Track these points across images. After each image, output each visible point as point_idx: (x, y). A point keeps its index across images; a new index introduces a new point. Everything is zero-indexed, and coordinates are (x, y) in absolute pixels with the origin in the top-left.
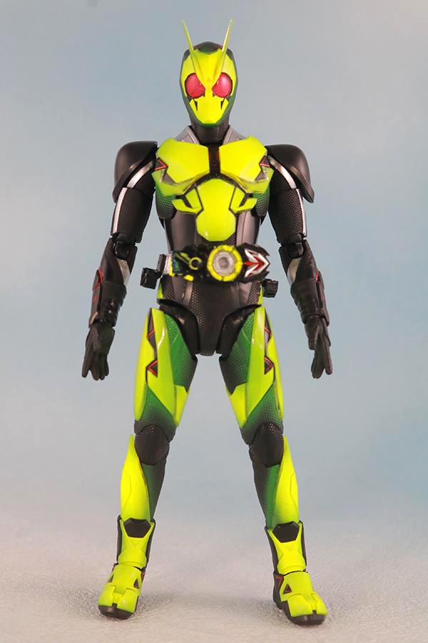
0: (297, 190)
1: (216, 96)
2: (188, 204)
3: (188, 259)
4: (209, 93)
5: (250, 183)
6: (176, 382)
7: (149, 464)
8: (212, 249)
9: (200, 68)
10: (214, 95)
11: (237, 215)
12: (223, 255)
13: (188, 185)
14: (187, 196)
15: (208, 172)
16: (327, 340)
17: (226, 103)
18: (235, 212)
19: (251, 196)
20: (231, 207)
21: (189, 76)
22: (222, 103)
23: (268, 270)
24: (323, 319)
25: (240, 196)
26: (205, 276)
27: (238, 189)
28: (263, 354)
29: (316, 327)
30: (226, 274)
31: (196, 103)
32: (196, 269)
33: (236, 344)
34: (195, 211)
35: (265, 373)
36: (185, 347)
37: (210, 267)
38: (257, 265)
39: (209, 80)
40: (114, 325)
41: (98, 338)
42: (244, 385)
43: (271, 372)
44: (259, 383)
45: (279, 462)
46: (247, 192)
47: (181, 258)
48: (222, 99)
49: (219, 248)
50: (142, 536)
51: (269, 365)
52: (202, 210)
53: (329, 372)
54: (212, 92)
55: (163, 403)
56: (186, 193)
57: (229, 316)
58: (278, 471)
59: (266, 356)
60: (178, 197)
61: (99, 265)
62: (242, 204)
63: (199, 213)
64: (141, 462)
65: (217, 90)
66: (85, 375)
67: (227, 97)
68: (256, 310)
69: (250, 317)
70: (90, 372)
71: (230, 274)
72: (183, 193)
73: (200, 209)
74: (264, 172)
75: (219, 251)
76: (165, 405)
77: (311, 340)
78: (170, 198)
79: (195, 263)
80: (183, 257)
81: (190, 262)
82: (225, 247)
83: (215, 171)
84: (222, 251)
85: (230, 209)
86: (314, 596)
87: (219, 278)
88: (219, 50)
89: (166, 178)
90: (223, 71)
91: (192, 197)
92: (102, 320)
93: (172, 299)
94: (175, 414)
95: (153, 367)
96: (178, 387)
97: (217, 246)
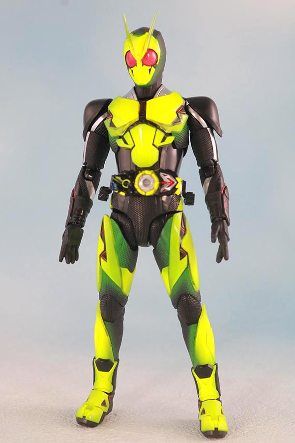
0: (208, 129)
1: (144, 66)
2: (126, 143)
3: (121, 180)
4: (139, 63)
5: (168, 126)
6: (122, 265)
7: (109, 321)
8: (138, 173)
9: (133, 46)
10: (143, 65)
11: (160, 149)
12: (145, 177)
13: (125, 129)
14: (124, 136)
15: (138, 119)
16: (225, 236)
17: (153, 70)
18: (158, 146)
19: (170, 134)
20: (155, 143)
21: (127, 53)
22: (150, 70)
23: (176, 187)
24: (224, 221)
25: (160, 135)
26: (133, 192)
27: (158, 130)
28: (179, 247)
29: (217, 227)
30: (148, 191)
31: (132, 71)
32: (127, 187)
33: (160, 239)
34: (130, 147)
35: (181, 259)
36: (124, 241)
37: (136, 186)
38: (170, 184)
39: (138, 55)
40: (83, 226)
41: (68, 235)
42: (167, 268)
43: (186, 258)
44: (177, 266)
45: (197, 322)
46: (166, 132)
47: (116, 180)
48: (150, 67)
49: (143, 172)
50: (108, 370)
51: (183, 254)
52: (134, 146)
53: (226, 259)
54: (141, 63)
55: (113, 280)
56: (124, 134)
57: (154, 219)
58: (196, 328)
59: (181, 247)
60: (120, 137)
61: (74, 186)
62: (164, 140)
63: (133, 148)
64: (104, 320)
65: (146, 61)
66: (61, 260)
67: (154, 65)
68: (174, 215)
69: (169, 220)
70: (64, 258)
71: (151, 190)
72: (122, 135)
73: (133, 145)
74: (180, 117)
75: (143, 175)
76: (115, 282)
77: (214, 236)
78: (115, 138)
79: (126, 183)
80: (118, 180)
81: (123, 183)
82: (146, 172)
83: (142, 118)
84: (145, 174)
85: (153, 145)
86: (219, 417)
87: (143, 193)
88: (147, 33)
89: (112, 125)
90: (149, 48)
91: (127, 137)
92: (73, 223)
93: (117, 208)
94: (122, 288)
95: (104, 255)
96: (123, 269)
97: (141, 171)
